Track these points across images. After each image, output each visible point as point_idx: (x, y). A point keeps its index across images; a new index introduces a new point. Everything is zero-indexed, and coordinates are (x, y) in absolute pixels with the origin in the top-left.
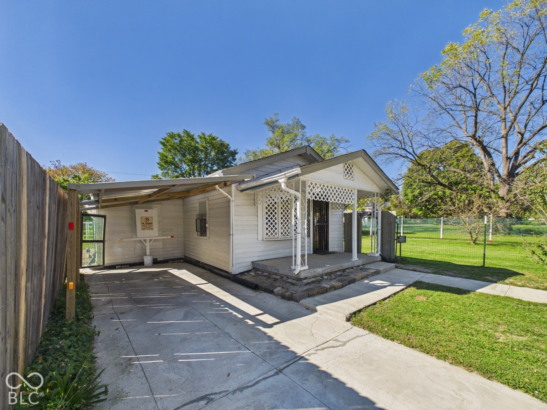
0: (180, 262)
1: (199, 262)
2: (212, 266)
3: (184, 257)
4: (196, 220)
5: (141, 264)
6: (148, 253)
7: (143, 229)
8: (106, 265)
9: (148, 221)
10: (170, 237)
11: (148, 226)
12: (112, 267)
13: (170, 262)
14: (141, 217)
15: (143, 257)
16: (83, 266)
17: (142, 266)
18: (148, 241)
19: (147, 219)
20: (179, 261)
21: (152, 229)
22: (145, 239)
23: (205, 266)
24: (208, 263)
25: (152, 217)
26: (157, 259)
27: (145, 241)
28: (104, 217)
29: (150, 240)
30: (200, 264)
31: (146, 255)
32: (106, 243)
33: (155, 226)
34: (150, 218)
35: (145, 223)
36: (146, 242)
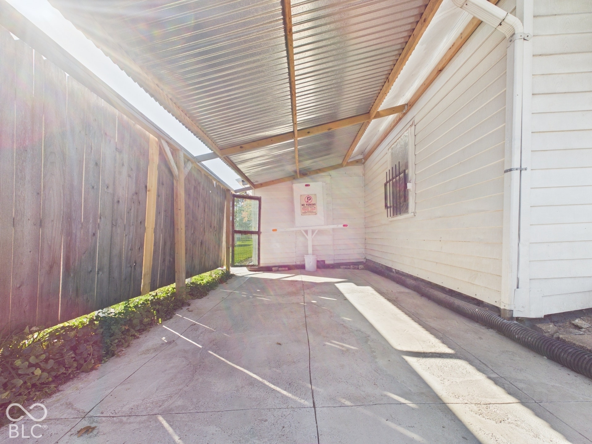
0: (358, 269)
1: (389, 269)
2: (423, 281)
3: (364, 261)
4: (386, 185)
5: (300, 268)
6: (310, 251)
7: (304, 213)
8: (261, 265)
9: (309, 201)
10: (341, 226)
11: (310, 209)
12: (268, 269)
13: (342, 267)
14: (301, 196)
15: (304, 256)
16: (235, 264)
17: (302, 270)
18: (310, 233)
19: (309, 198)
20: (357, 266)
21: (316, 214)
22: (306, 228)
23: (403, 278)
24: (411, 273)
25: (315, 195)
26: (324, 261)
27: (306, 232)
28: (259, 199)
29: (313, 232)
30: (392, 274)
31: (307, 254)
32: (261, 236)
33: (320, 208)
34: (313, 197)
35: (305, 203)
36: (307, 234)
